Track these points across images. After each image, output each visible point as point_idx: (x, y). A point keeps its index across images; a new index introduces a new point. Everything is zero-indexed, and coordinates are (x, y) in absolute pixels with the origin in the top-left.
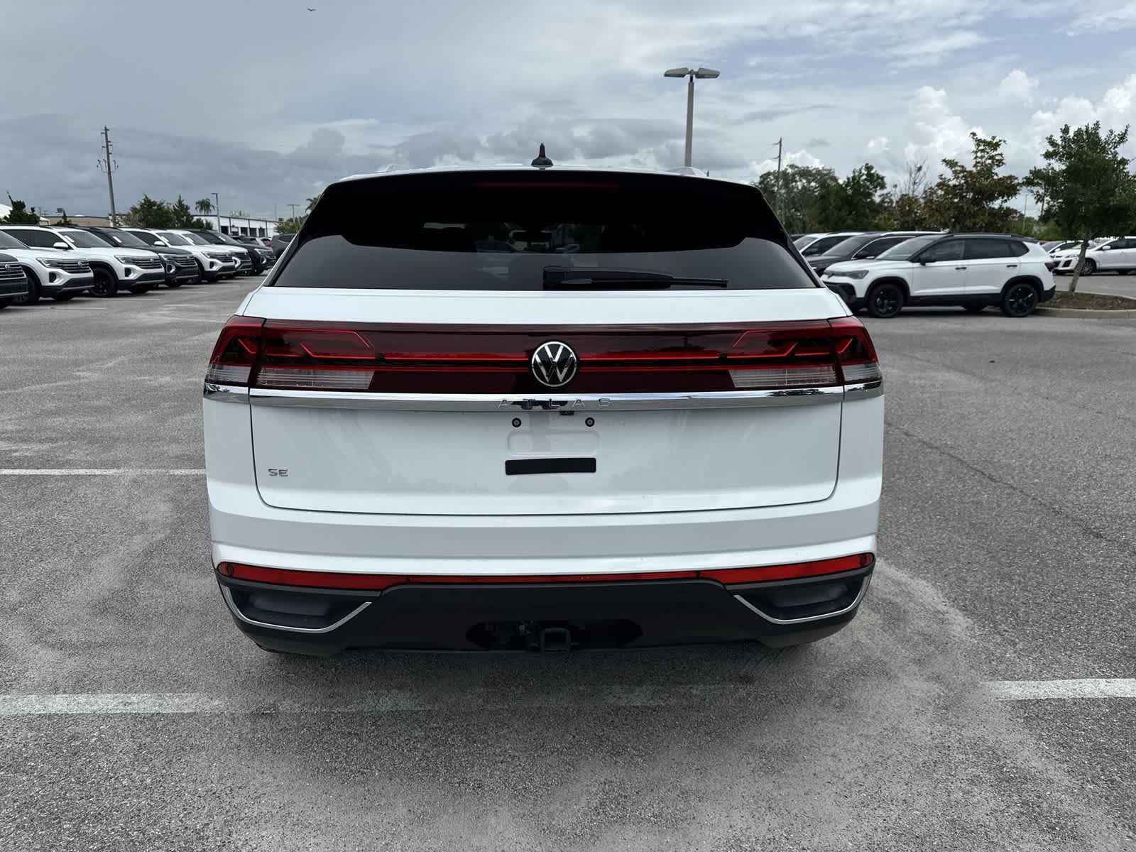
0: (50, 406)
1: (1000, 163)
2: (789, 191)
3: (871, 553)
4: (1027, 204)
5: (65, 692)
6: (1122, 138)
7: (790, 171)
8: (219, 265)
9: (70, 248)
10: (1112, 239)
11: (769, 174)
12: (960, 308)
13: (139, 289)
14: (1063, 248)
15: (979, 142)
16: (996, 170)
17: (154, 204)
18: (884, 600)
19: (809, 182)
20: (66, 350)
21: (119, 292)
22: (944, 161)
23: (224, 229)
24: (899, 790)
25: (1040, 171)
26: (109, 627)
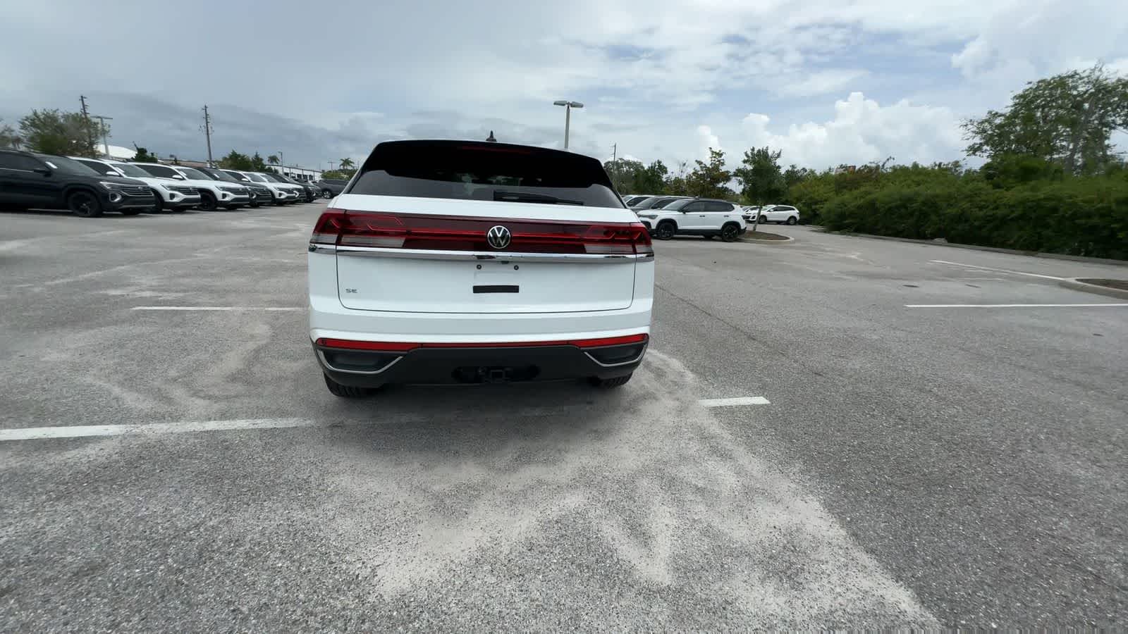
0: (179, 272)
1: (723, 164)
2: (620, 172)
3: (647, 334)
4: (735, 186)
5: (215, 420)
6: (779, 155)
7: (620, 161)
8: (285, 195)
9: (183, 179)
10: (774, 206)
11: (609, 162)
12: (702, 237)
13: (231, 207)
14: (752, 209)
15: (713, 152)
16: (721, 167)
17: (239, 156)
18: (656, 368)
19: (630, 168)
20: (186, 241)
21: (218, 208)
22: (696, 161)
23: (287, 174)
24: (657, 444)
25: (740, 169)
26: (239, 388)
